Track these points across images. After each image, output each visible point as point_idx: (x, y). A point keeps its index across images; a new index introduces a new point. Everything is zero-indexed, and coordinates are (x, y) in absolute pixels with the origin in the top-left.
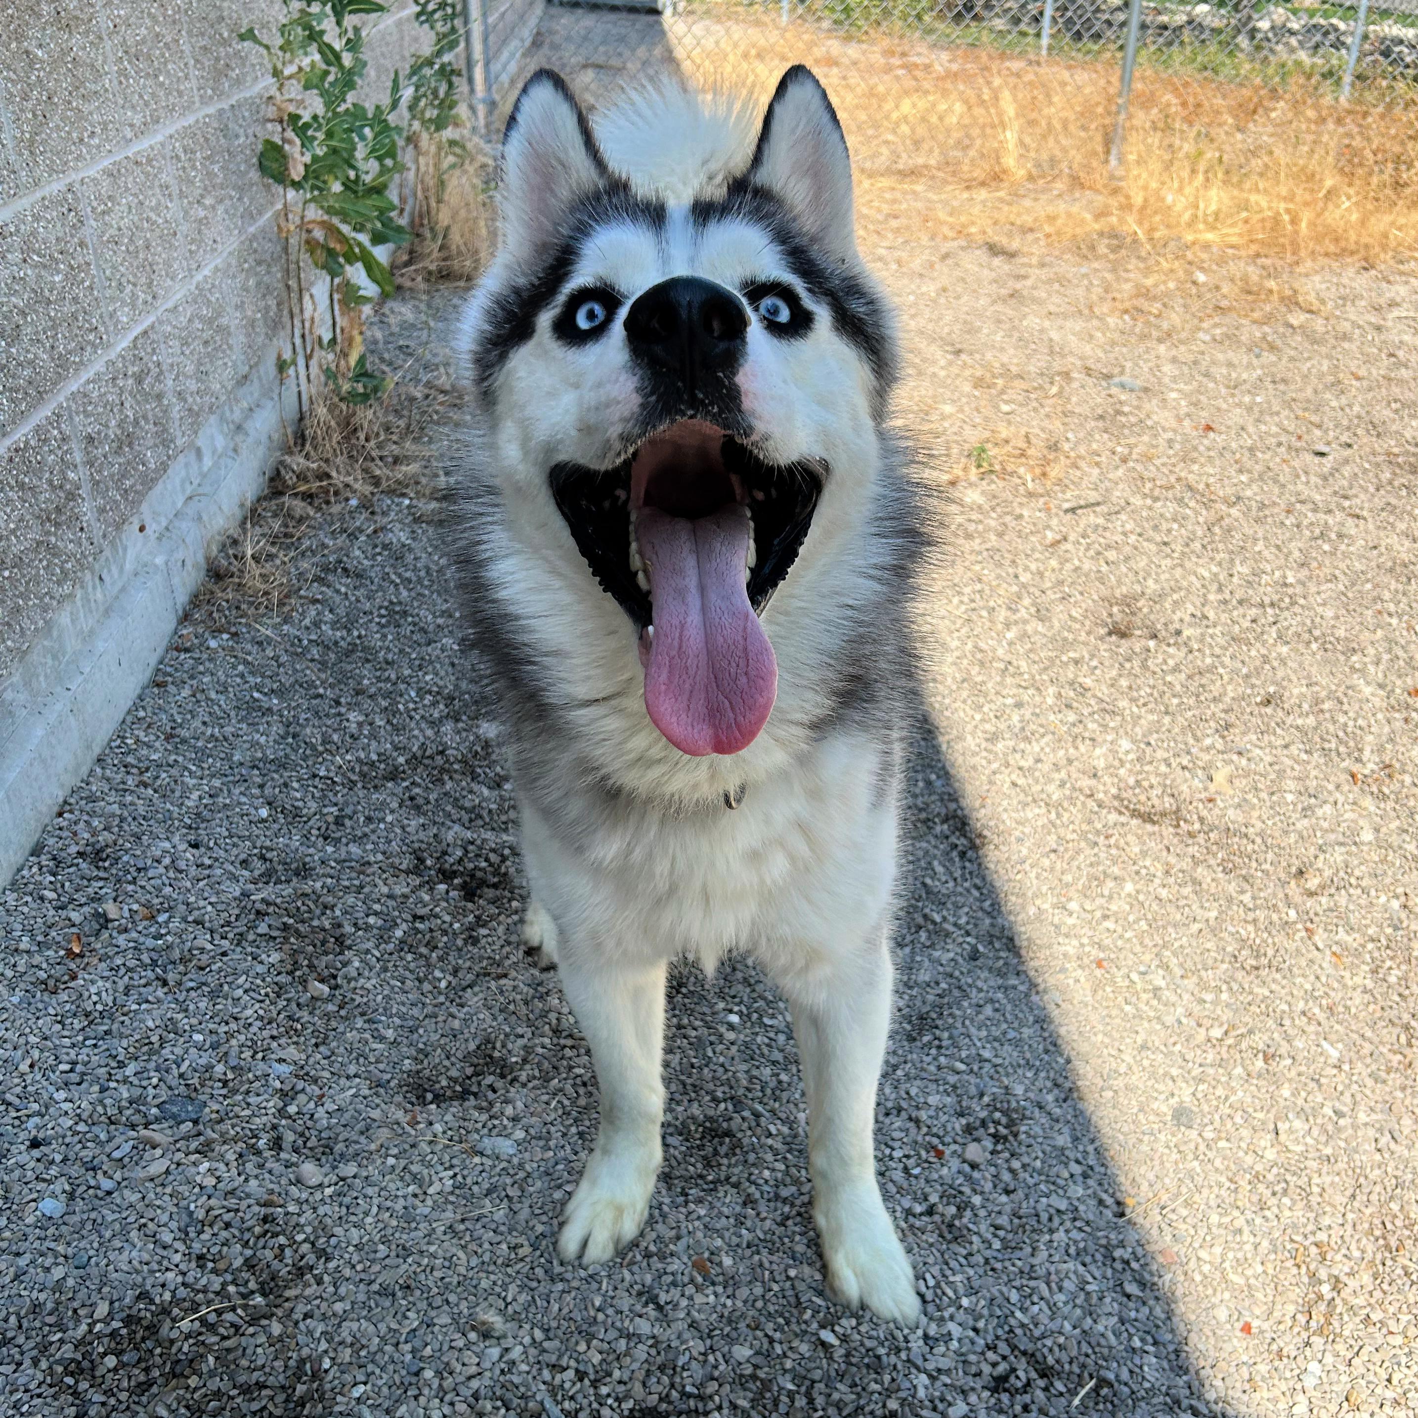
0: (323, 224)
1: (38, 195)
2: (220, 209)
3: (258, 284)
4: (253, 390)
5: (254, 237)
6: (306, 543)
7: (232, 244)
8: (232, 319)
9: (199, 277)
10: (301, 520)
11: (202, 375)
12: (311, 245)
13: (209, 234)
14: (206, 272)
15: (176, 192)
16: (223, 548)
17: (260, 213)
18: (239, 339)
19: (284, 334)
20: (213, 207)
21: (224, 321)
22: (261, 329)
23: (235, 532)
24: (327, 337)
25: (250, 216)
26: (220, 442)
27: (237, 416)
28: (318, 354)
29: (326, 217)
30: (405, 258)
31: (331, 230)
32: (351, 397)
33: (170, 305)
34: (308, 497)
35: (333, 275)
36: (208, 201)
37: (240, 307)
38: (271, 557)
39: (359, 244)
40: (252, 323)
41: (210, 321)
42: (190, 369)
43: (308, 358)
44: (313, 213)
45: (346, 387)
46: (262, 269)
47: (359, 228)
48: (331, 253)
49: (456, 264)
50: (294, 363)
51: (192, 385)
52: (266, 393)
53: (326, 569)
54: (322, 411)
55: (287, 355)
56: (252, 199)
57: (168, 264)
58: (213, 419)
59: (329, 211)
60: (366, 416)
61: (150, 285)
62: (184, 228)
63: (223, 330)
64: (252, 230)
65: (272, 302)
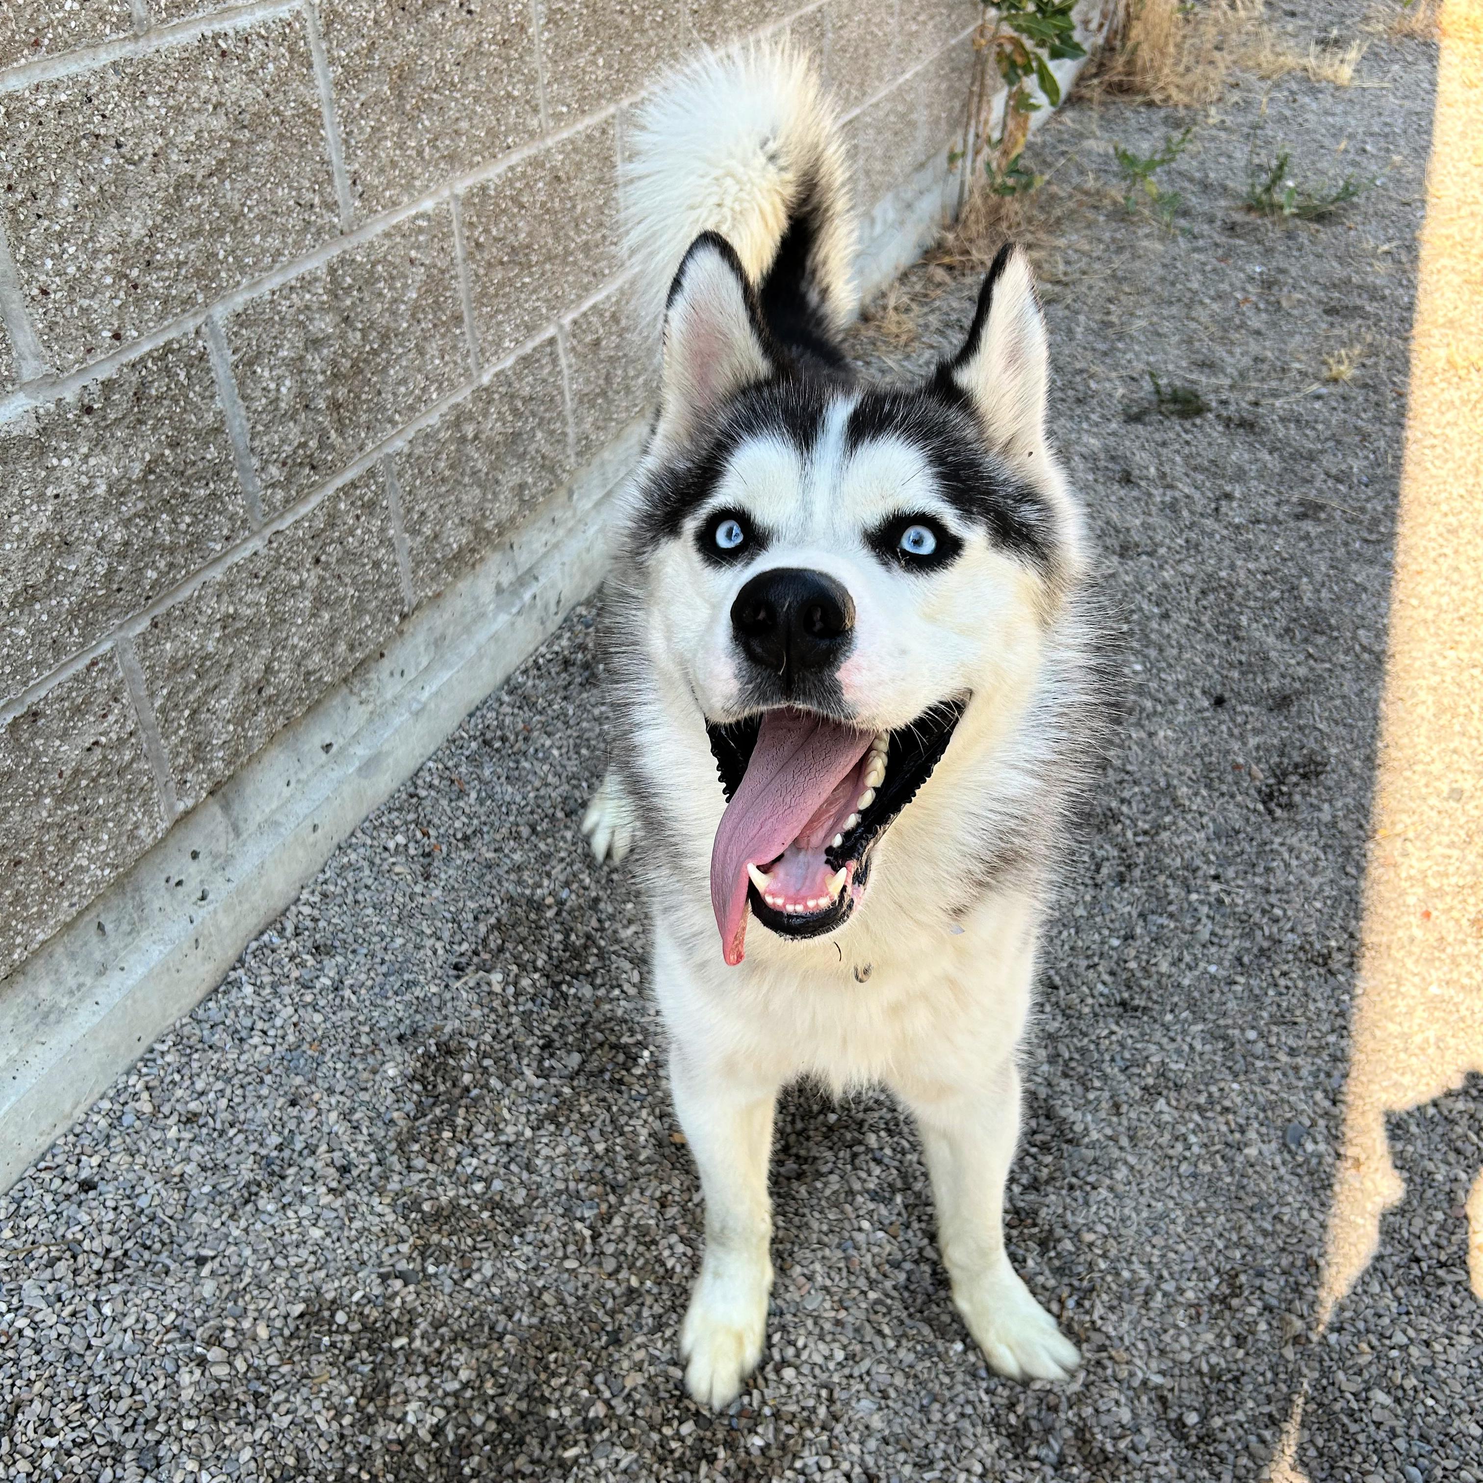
0: (1011, 39)
1: (798, 14)
2: (931, 24)
3: (950, 88)
4: (927, 175)
5: (954, 48)
6: (937, 303)
7: (934, 53)
8: (921, 116)
9: (901, 80)
10: (939, 285)
11: (887, 158)
12: (1001, 56)
13: (917, 44)
14: (908, 76)
15: (897, 9)
16: (875, 300)
17: (964, 27)
18: (923, 133)
19: (960, 132)
20: (924, 23)
21: (914, 116)
22: (943, 125)
23: (884, 287)
24: (996, 135)
25: (954, 30)
26: (891, 216)
27: (909, 195)
28: (986, 150)
29: (1015, 34)
30: (1094, 70)
31: (1018, 44)
32: (1003, 191)
33: (874, 100)
34: (950, 268)
35: (1011, 83)
36: (922, 18)
37: (929, 106)
38: (908, 310)
39: (1039, 59)
40: (937, 121)
41: (902, 116)
42: (879, 152)
43: (977, 153)
44: (1007, 30)
45: (999, 180)
46: (954, 75)
47: (1041, 44)
48: (1013, 65)
49: (1138, 79)
50: (964, 154)
51: (878, 166)
52: (935, 181)
53: (947, 325)
54: (977, 200)
55: (958, 149)
56: (959, 16)
57: (879, 69)
58: (890, 196)
59: (1018, 28)
60: (1013, 207)
61: (862, 84)
62: (898, 40)
63: (912, 124)
64: (953, 42)
65: (957, 104)
